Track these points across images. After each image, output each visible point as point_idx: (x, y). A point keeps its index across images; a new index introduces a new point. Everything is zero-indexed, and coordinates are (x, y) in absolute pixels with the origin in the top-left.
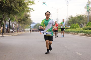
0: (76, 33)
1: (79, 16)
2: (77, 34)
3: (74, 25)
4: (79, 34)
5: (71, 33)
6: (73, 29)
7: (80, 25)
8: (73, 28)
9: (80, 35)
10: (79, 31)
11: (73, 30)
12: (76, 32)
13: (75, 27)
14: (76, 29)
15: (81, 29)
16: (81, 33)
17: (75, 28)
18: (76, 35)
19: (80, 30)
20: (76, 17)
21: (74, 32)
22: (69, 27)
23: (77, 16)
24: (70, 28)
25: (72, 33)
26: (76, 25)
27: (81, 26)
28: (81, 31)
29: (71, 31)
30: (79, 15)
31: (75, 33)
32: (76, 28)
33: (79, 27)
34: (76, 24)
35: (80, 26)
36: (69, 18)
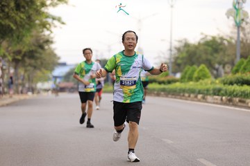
0: (200, 96)
1: (211, 41)
2: (203, 98)
3: (193, 71)
4: (209, 98)
5: (184, 96)
6: (191, 83)
7: (214, 69)
8: (190, 79)
9: (214, 103)
10: (208, 90)
11: (191, 85)
12: (200, 92)
13: (196, 75)
14: (201, 84)
15: (216, 84)
16: (215, 94)
17: (198, 79)
18: (199, 101)
19: (211, 87)
20: (199, 43)
21: (192, 91)
22: (178, 76)
23: (202, 42)
24: (181, 80)
25: (187, 95)
26: (201, 70)
27: (215, 72)
28: (214, 90)
29: (184, 91)
30: (209, 38)
31: (196, 97)
32: (200, 78)
33: (209, 74)
34: (199, 66)
35: (212, 73)
36: (176, 48)
